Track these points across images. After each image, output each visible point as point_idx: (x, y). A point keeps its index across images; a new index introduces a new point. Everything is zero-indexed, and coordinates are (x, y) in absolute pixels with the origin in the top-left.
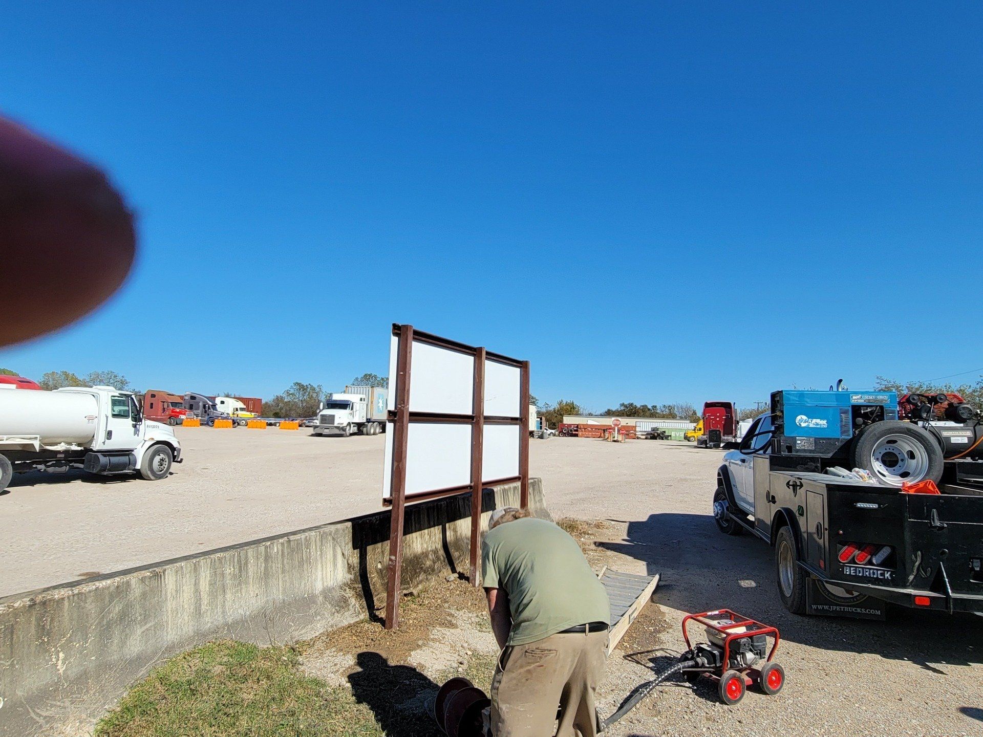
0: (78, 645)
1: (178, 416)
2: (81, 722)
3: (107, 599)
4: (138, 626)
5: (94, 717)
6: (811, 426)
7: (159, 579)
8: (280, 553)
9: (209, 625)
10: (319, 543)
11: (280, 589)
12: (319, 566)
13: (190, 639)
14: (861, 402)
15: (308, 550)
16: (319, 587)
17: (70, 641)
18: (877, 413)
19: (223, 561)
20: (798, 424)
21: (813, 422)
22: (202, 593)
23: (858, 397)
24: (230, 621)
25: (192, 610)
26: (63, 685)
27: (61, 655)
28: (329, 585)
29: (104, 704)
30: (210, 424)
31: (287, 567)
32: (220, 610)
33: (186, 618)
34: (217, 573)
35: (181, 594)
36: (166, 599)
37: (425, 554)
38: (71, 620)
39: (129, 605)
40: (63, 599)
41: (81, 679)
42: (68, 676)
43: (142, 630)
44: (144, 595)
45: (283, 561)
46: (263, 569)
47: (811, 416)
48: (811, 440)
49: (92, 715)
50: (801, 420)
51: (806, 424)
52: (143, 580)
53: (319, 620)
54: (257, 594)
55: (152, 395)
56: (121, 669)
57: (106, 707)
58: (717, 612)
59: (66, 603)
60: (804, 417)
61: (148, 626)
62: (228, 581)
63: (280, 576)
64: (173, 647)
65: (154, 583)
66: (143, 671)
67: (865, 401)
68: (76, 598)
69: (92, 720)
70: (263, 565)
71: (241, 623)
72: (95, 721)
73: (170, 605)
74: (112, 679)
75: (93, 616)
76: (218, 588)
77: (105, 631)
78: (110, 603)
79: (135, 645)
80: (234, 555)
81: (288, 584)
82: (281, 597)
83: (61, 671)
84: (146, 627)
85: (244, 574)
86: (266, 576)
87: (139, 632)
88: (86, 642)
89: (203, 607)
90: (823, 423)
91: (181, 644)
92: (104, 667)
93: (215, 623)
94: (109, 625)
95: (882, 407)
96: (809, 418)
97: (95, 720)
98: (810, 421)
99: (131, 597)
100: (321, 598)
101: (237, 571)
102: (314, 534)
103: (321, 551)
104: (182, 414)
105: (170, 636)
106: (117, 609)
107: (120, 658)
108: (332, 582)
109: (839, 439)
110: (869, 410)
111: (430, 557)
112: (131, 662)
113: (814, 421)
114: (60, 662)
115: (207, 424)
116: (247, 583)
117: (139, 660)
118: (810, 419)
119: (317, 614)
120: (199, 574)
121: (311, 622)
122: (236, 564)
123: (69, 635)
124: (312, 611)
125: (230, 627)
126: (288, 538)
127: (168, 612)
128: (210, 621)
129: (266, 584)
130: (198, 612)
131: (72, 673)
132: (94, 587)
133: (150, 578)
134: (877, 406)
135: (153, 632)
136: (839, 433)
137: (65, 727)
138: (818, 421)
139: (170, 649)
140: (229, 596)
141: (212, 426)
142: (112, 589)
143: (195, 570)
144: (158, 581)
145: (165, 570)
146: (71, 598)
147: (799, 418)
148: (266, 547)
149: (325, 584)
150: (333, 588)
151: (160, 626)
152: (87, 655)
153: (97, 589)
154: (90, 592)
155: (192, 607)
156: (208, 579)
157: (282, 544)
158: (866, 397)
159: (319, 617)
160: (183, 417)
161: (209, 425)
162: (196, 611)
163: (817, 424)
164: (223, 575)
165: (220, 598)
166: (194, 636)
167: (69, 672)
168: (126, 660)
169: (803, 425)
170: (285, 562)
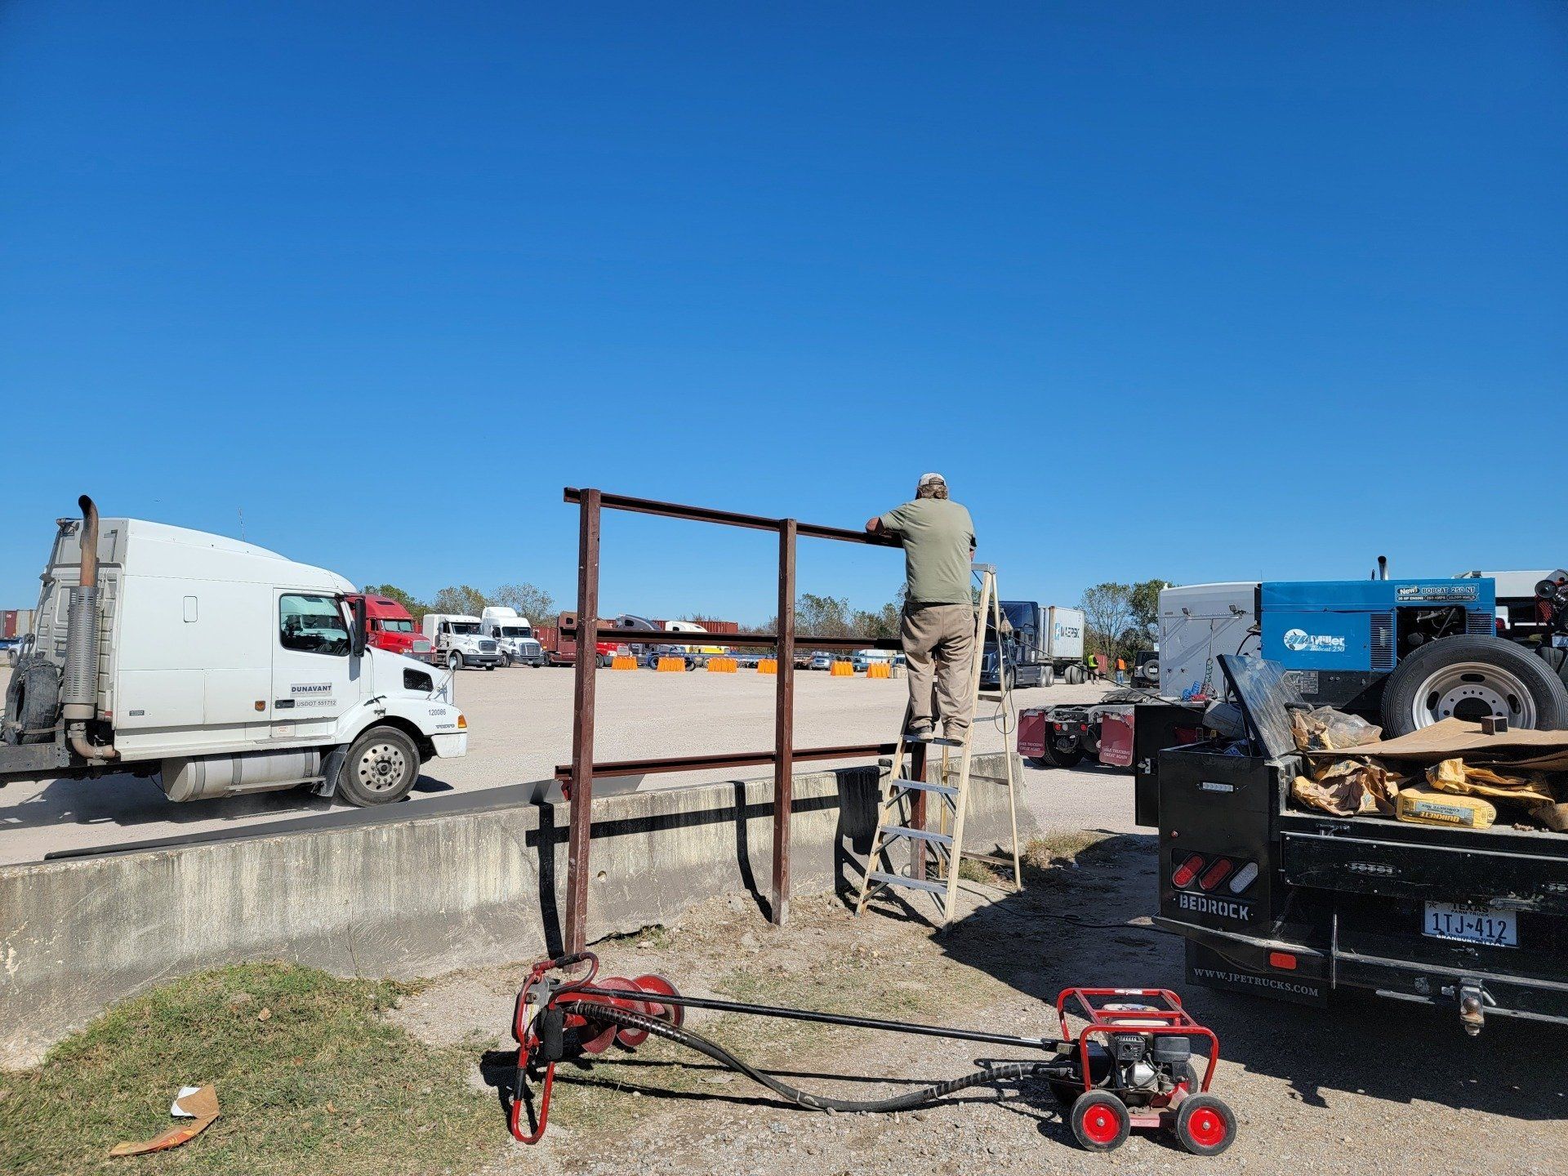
0: (36, 942)
1: (606, 652)
2: (30, 1041)
3: (83, 886)
4: (134, 927)
5: (50, 1037)
6: (1314, 648)
7: (170, 866)
8: (394, 844)
9: (256, 937)
10: (472, 835)
11: (392, 897)
12: (473, 868)
13: (222, 955)
14: (1418, 600)
15: (450, 843)
16: (470, 900)
17: (25, 934)
18: (1450, 621)
19: (285, 849)
20: (1288, 645)
21: (1317, 642)
22: (244, 891)
23: (1412, 590)
24: (296, 935)
25: (226, 913)
26: (14, 991)
27: (12, 952)
28: (491, 900)
29: (68, 1023)
30: (653, 664)
31: (407, 866)
32: (276, 918)
33: (216, 924)
34: (275, 864)
35: (208, 890)
36: (182, 895)
37: (706, 868)
38: (27, 907)
39: (119, 897)
40: (15, 879)
41: (41, 987)
42: (21, 980)
43: (140, 934)
44: (144, 886)
45: (399, 857)
46: (359, 865)
47: (1313, 631)
48: (1313, 675)
49: (48, 1034)
50: (1295, 638)
51: (1304, 645)
52: (142, 865)
53: (458, 950)
54: (347, 901)
55: (568, 619)
56: (102, 982)
57: (70, 1027)
58: (1139, 992)
59: (19, 884)
60: (1300, 633)
61: (149, 928)
62: (293, 877)
63: (393, 879)
64: (192, 961)
65: (162, 870)
66: (137, 988)
67: (1425, 598)
68: (34, 879)
69: (46, 1040)
70: (360, 859)
71: (314, 941)
72: (48, 1041)
73: (188, 903)
74: (86, 993)
75: (61, 906)
76: (273, 886)
77: (80, 929)
78: (88, 892)
79: (127, 951)
80: (305, 841)
81: (407, 892)
82: (393, 909)
83: (11, 972)
84: (145, 930)
85: (323, 870)
86: (365, 876)
87: (134, 935)
88: (50, 939)
89: (246, 911)
90: (1337, 643)
91: (204, 960)
92: (77, 975)
93: (267, 936)
94: (86, 921)
95: (1461, 610)
96: (1309, 634)
97: (50, 1041)
98: (1312, 640)
99: (122, 886)
100: (471, 918)
101: (310, 864)
102: (464, 819)
103: (477, 845)
104: (612, 649)
105: (187, 945)
106: (99, 900)
107: (103, 967)
108: (497, 895)
109: (1368, 673)
110: (1433, 614)
111: (717, 871)
112: (120, 974)
113: (1321, 639)
114: (9, 961)
115: (649, 665)
116: (328, 883)
117: (133, 974)
118: (1312, 637)
119: (456, 940)
120: (241, 863)
121: (442, 951)
122: (308, 853)
123: (23, 927)
124: (450, 935)
125: (293, 944)
126: (412, 823)
127: (184, 912)
128: (255, 932)
129: (365, 889)
130: (236, 917)
131: (29, 977)
132: (63, 868)
133: (155, 862)
134: (1451, 608)
135: (157, 938)
136: (1369, 663)
137: (6, 1043)
138: (1328, 639)
139: (185, 964)
140: (293, 899)
141: (656, 669)
142: (91, 873)
143: (234, 856)
144: (168, 867)
145: (181, 854)
146: (28, 878)
147: (1290, 633)
148: (367, 833)
149: (483, 897)
150: (500, 905)
151: (168, 931)
152: (50, 956)
153: (67, 871)
154: (56, 873)
155: (227, 909)
156: (257, 872)
157: (399, 831)
158: (1428, 590)
159: (459, 946)
160: (613, 654)
161: (651, 667)
162: (233, 916)
163: (1325, 645)
164: (284, 868)
165: (278, 901)
166: (227, 952)
167: (23, 976)
168: (112, 971)
169: (1298, 647)
170: (403, 857)
